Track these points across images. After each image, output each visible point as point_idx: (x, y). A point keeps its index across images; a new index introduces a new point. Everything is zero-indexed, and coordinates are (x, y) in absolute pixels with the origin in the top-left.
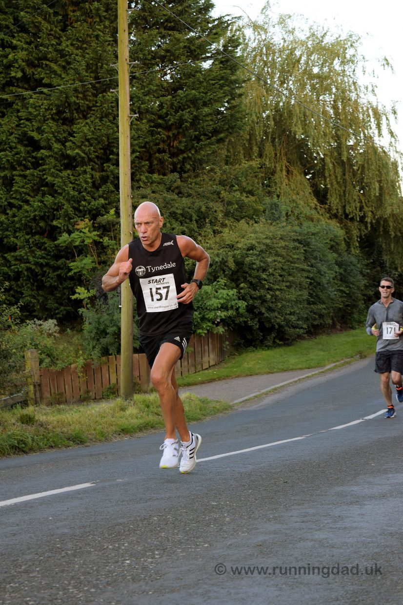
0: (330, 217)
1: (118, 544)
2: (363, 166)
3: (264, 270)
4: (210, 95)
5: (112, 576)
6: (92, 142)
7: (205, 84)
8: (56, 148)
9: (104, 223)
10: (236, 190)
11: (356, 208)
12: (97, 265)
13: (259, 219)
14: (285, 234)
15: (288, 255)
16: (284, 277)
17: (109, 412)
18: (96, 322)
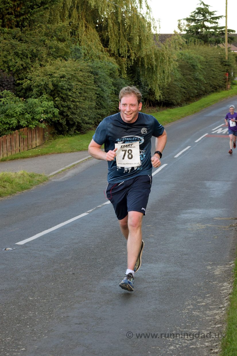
0: (110, 55)
2: (130, 26)
3: (70, 90)
10: (55, 40)
13: (68, 58)
14: (83, 67)
15: (85, 81)
16: (82, 93)
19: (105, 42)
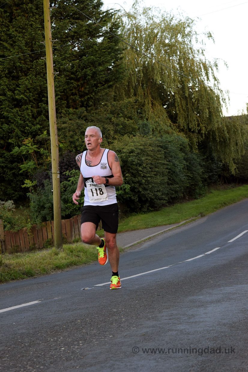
0: (179, 131)
1: (57, 338)
3: (140, 165)
4: (103, 59)
5: (54, 358)
6: (31, 90)
7: (99, 52)
8: (9, 95)
9: (40, 140)
10: (121, 117)
11: (195, 125)
12: (38, 167)
13: (136, 134)
14: (152, 142)
15: (154, 156)
16: (153, 169)
17: (48, 256)
18: (38, 201)
19: (173, 118)
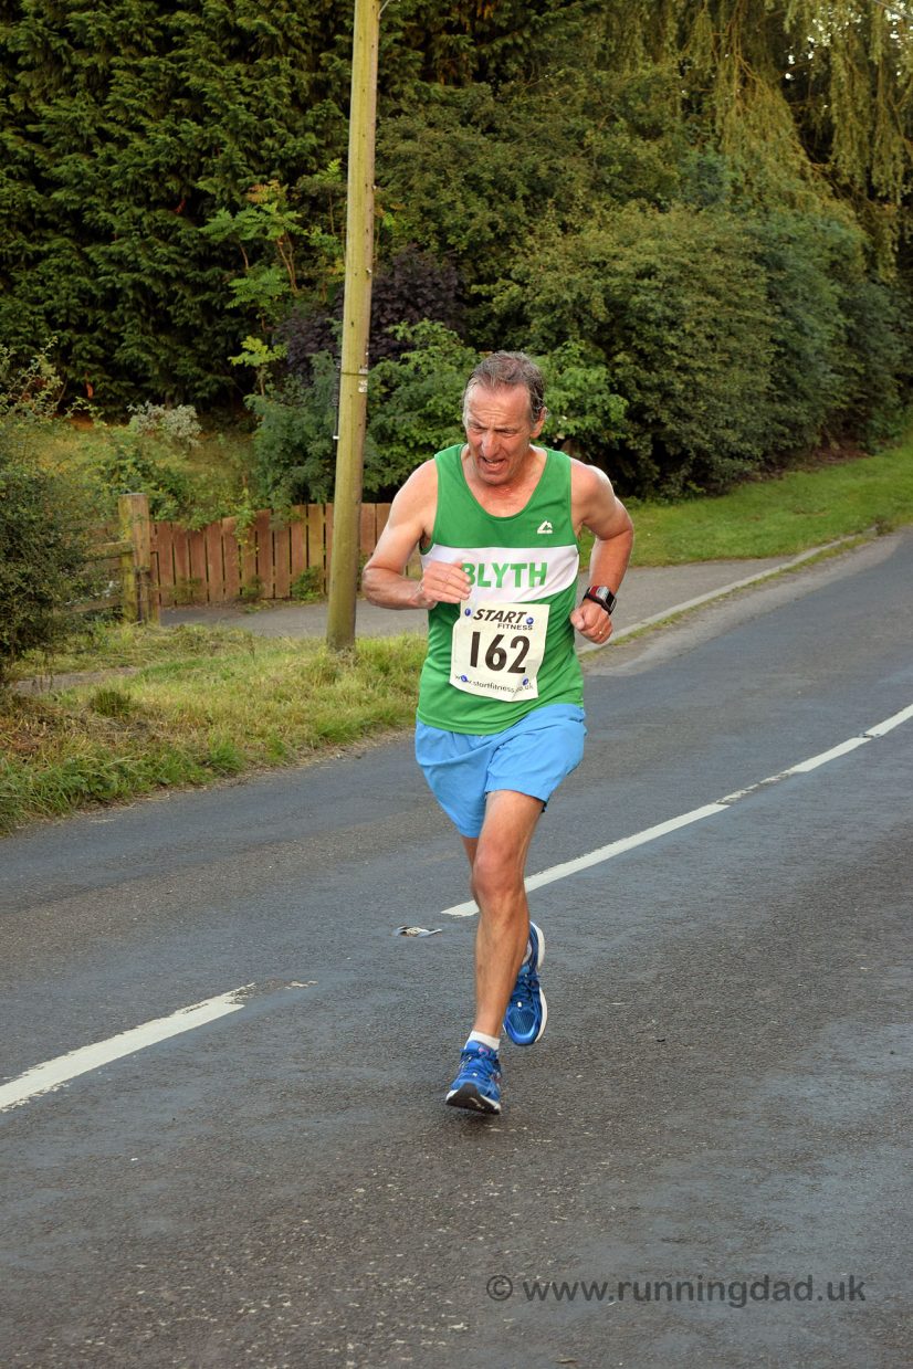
0: (834, 192)
3: (673, 324)
8: (215, 10)
9: (312, 192)
10: (621, 130)
12: (294, 290)
13: (668, 201)
14: (726, 239)
15: (730, 291)
16: (718, 339)
17: (297, 683)
18: (283, 426)
19: (817, 142)
